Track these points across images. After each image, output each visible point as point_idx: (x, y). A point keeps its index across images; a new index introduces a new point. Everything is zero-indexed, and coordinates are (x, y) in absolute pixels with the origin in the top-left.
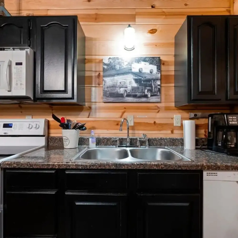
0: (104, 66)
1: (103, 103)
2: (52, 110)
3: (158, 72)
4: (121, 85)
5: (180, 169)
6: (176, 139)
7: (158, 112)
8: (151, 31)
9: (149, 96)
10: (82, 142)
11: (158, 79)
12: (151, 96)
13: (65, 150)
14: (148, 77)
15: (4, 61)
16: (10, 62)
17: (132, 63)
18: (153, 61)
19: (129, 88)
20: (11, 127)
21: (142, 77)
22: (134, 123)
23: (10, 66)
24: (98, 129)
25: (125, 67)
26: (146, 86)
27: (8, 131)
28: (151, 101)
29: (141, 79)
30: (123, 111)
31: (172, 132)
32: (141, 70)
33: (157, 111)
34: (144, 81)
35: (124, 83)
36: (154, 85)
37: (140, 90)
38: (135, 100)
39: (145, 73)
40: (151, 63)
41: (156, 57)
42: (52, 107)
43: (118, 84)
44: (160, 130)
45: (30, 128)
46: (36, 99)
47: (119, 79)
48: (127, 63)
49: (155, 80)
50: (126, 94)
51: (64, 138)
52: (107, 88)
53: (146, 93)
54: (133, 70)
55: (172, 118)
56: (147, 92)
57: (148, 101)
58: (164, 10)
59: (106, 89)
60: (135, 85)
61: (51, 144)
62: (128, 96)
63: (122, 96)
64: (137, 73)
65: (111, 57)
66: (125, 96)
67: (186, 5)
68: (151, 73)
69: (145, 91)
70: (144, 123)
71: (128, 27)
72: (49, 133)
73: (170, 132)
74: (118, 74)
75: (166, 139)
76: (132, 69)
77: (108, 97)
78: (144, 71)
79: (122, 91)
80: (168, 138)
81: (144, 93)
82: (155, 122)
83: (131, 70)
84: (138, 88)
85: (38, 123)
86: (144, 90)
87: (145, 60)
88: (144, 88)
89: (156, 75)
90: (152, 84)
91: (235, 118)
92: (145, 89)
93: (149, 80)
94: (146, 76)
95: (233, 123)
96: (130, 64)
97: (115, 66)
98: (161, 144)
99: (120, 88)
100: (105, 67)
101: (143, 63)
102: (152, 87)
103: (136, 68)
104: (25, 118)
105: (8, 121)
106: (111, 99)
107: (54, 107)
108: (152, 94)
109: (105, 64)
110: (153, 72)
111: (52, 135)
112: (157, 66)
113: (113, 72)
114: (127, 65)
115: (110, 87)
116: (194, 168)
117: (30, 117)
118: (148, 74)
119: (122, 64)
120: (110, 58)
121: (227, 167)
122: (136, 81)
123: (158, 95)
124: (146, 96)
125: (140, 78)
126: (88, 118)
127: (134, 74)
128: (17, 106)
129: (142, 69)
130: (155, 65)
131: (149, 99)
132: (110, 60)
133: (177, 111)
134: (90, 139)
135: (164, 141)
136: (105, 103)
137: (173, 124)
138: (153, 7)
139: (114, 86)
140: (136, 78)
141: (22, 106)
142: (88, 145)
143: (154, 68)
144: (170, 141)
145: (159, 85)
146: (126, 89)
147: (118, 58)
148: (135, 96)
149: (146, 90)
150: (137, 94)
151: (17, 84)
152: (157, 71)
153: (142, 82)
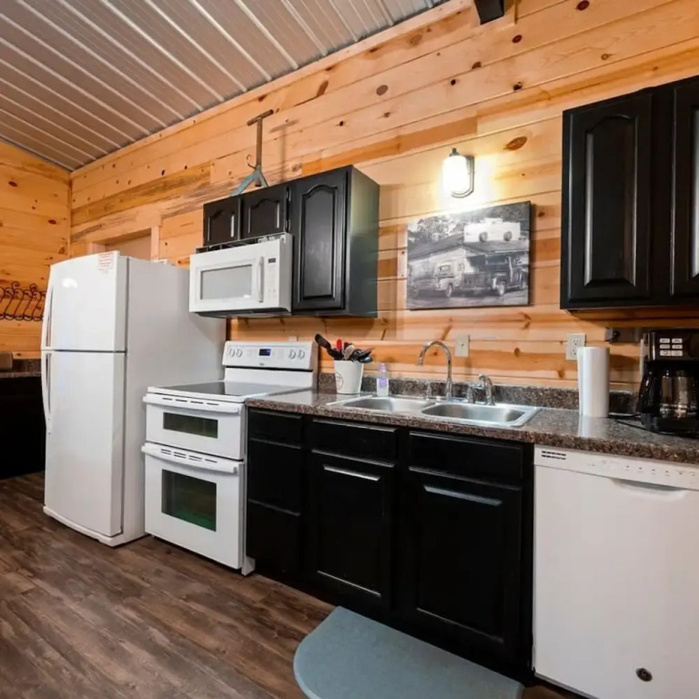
0: (410, 239)
1: (408, 311)
2: (326, 326)
3: (523, 237)
4: (442, 273)
5: (480, 434)
6: (568, 392)
7: (527, 327)
8: (514, 144)
9: (502, 292)
10: (368, 385)
11: (522, 253)
12: (507, 291)
13: (338, 396)
14: (500, 250)
15: (250, 265)
16: (262, 259)
17: (465, 224)
18: (511, 213)
19: (457, 278)
20: (268, 354)
21: (487, 252)
22: (470, 351)
23: (262, 265)
24: (397, 362)
25: (450, 235)
26: (494, 270)
27: (266, 361)
28: (506, 303)
29: (484, 256)
30: (446, 325)
31: (561, 375)
32: (483, 237)
33: (523, 325)
34: (490, 260)
35: (447, 268)
36: (513, 266)
37: (482, 280)
38: (471, 302)
39: (492, 243)
40: (507, 219)
41: (519, 204)
42: (324, 322)
43: (437, 271)
44: (529, 370)
45: (292, 356)
46: (295, 311)
47: (437, 261)
48: (454, 226)
49: (515, 255)
50: (450, 291)
51: (336, 375)
52: (415, 281)
53: (494, 286)
54: (468, 239)
55: (562, 342)
56: (497, 283)
57: (499, 302)
58: (545, 88)
59: (412, 284)
60: (470, 270)
61: (322, 386)
62: (457, 293)
63: (442, 294)
64: (476, 243)
65: (424, 217)
66: (448, 295)
67: (605, 57)
68: (507, 239)
69: (492, 282)
70: (492, 352)
71: (451, 155)
72: (320, 367)
73: (554, 374)
74: (436, 252)
75: (542, 390)
76: (465, 235)
77: (416, 298)
78: (490, 238)
79: (443, 284)
80: (548, 388)
81: (490, 285)
82: (517, 351)
83: (462, 238)
84: (476, 276)
85: (303, 349)
86: (489, 280)
87: (493, 213)
88: (489, 275)
89: (519, 243)
90: (508, 265)
91: (680, 340)
92: (493, 277)
93: (503, 257)
94: (495, 247)
95: (673, 353)
96: (460, 227)
97: (430, 234)
98: (530, 400)
99: (440, 278)
100: (412, 239)
101: (489, 221)
102: (508, 272)
103: (472, 233)
104: (287, 340)
105: (265, 345)
106: (421, 303)
107: (328, 320)
108: (509, 288)
109: (411, 234)
110: (511, 237)
111: (325, 371)
112: (521, 222)
113: (426, 248)
114: (454, 229)
115: (420, 279)
116: (509, 437)
117: (295, 339)
118: (500, 243)
119: (445, 229)
120: (421, 221)
121: (578, 443)
122: (473, 261)
123: (522, 290)
124: (494, 293)
125: (482, 254)
126: (382, 340)
127: (470, 247)
128: (278, 321)
129: (485, 234)
130: (517, 222)
131: (501, 298)
132: (422, 224)
133: (575, 324)
134: (378, 380)
135: (537, 393)
136: (412, 310)
137: (564, 355)
138: (517, 88)
139: (428, 277)
140: (474, 255)
141: (284, 319)
142: (375, 390)
143: (514, 229)
144: (552, 395)
145: (524, 266)
146: (452, 279)
147: (436, 217)
148: (470, 294)
149: (495, 280)
150: (475, 288)
151: (269, 291)
152: (522, 234)
153: (487, 263)
